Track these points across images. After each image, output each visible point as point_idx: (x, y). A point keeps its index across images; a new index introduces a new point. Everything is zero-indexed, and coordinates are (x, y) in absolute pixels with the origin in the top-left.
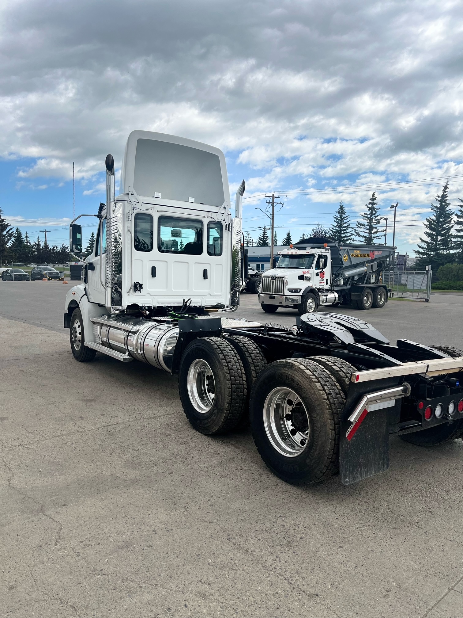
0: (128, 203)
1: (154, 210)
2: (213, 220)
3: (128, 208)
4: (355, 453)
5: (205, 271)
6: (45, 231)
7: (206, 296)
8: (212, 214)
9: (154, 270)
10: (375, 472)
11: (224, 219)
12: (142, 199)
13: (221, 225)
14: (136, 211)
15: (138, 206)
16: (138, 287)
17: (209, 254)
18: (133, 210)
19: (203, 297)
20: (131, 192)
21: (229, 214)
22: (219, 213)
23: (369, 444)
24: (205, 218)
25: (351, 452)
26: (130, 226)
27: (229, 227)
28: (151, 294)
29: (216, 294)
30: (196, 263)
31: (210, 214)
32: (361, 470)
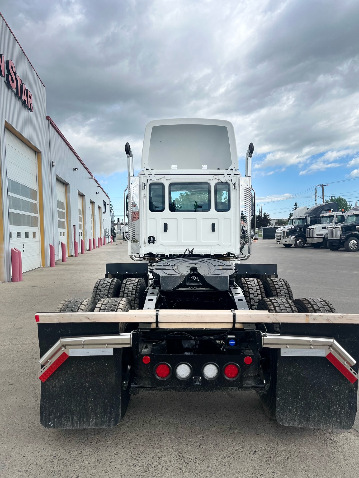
0: (143, 176)
1: (165, 179)
2: (219, 181)
3: (144, 179)
4: (65, 398)
5: (213, 226)
6: (261, 205)
7: (215, 246)
8: (218, 176)
9: (166, 226)
10: (96, 424)
11: (231, 179)
12: (154, 172)
13: (228, 185)
14: (150, 182)
15: (151, 177)
16: (152, 240)
17: (217, 210)
18: (148, 181)
19: (212, 247)
20: (146, 168)
21: (236, 175)
22: (226, 175)
23: (86, 393)
24: (212, 181)
25: (59, 396)
26: (145, 194)
27: (236, 186)
28: (164, 245)
29: (224, 244)
30: (204, 218)
31: (216, 177)
32: (72, 418)
